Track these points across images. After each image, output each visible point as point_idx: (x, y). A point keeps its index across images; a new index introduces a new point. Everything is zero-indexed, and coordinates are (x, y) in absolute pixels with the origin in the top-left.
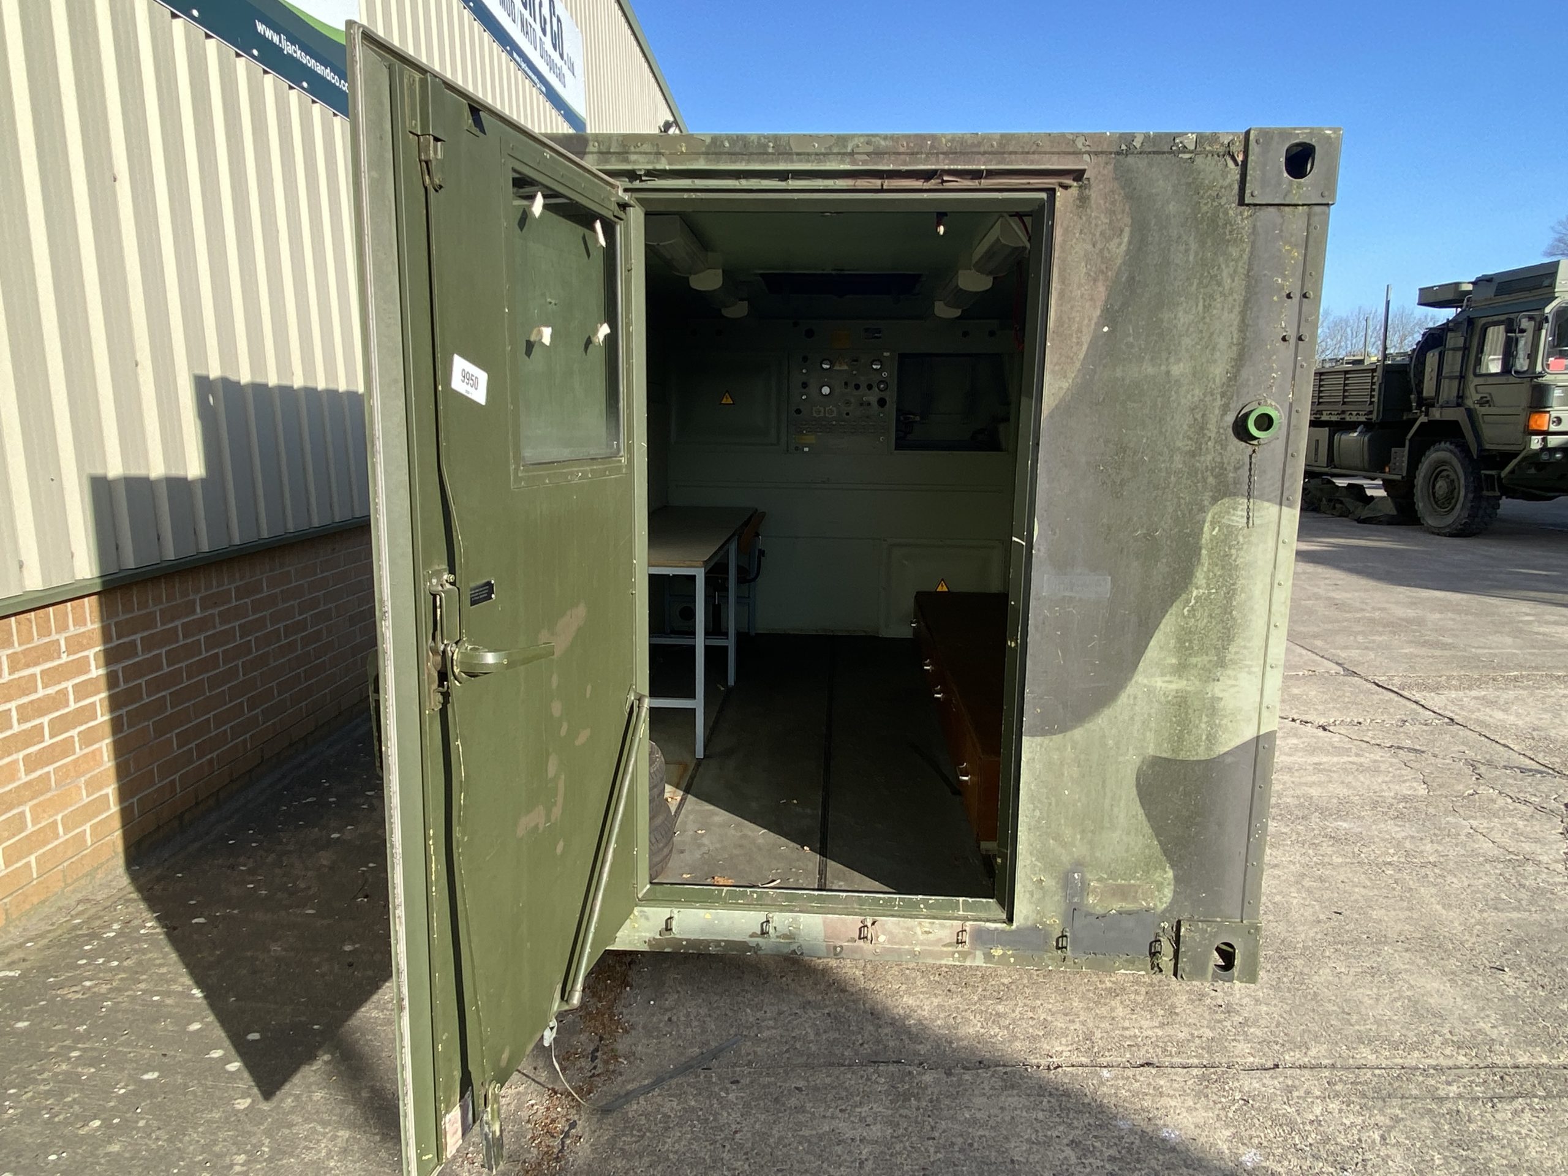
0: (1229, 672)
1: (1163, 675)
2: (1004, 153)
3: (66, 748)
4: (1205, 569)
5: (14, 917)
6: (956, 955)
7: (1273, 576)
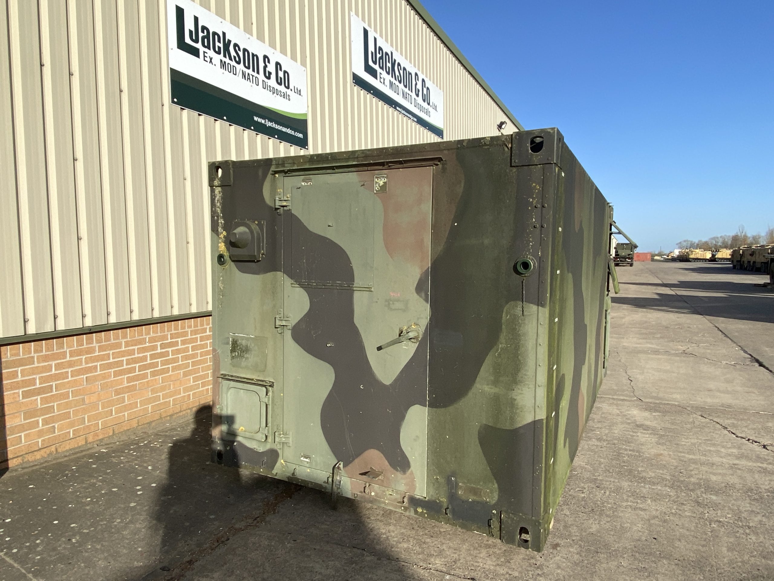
0: (519, 387)
1: (488, 385)
2: (412, 153)
3: (145, 376)
4: (504, 334)
5: (116, 433)
6: (403, 508)
7: (537, 340)
